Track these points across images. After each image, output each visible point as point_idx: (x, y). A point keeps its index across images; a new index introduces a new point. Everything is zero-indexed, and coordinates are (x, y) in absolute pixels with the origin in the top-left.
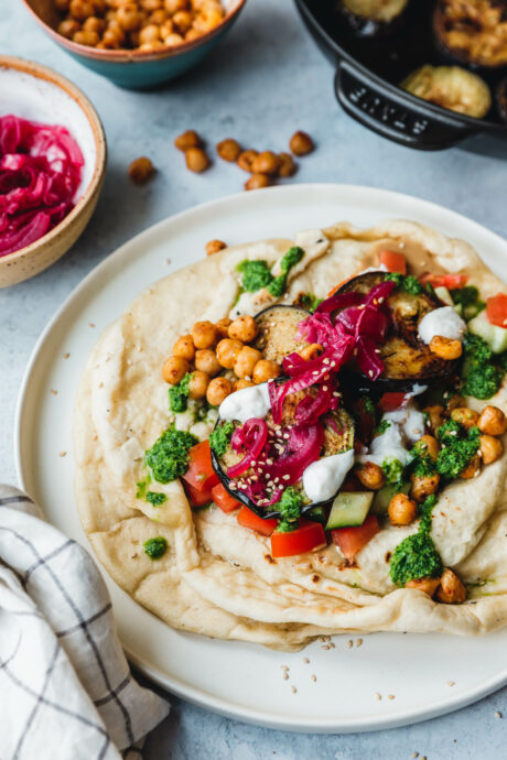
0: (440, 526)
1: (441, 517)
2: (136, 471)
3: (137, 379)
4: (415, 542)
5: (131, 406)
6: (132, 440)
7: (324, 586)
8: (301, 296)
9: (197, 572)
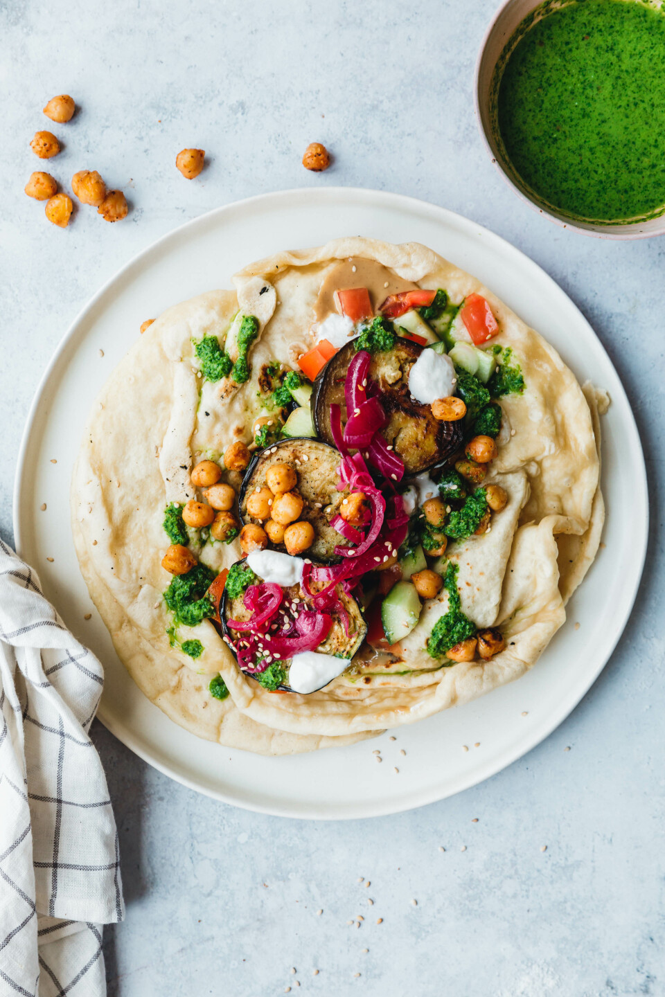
0: (469, 597)
1: (467, 587)
2: (160, 617)
3: (127, 518)
4: (447, 623)
5: (131, 550)
6: (146, 588)
7: (377, 682)
8: (264, 369)
9: (254, 704)
